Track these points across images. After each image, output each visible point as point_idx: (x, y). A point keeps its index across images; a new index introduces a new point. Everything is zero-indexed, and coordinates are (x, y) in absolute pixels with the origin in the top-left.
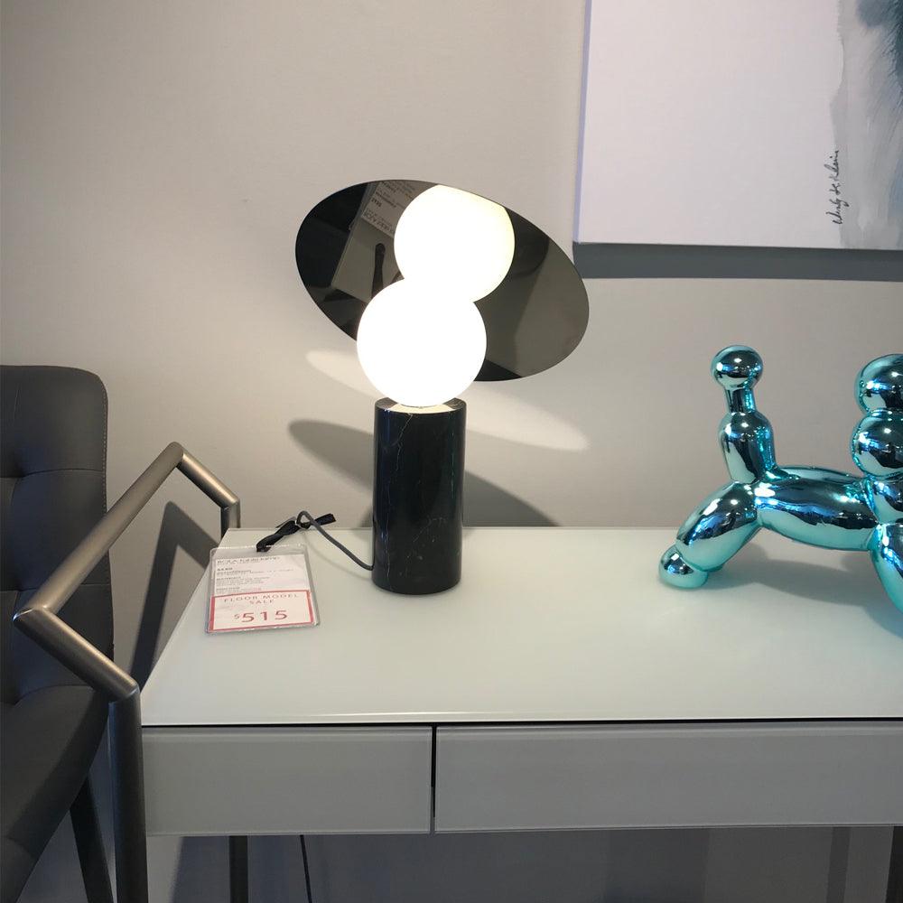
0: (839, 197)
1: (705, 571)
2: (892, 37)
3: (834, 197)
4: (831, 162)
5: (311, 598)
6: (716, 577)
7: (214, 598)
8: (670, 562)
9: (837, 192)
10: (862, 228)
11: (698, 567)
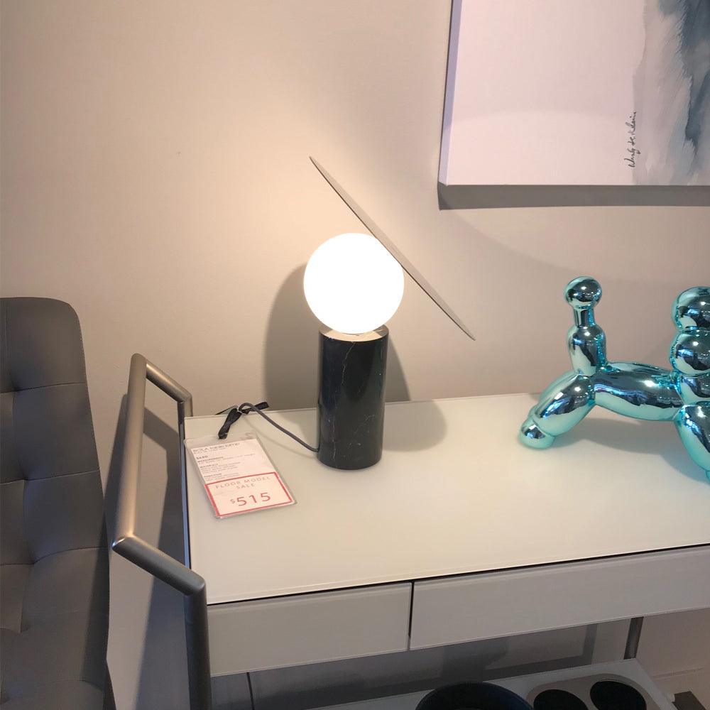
0: (634, 147)
1: (554, 436)
2: (681, 23)
3: (631, 147)
4: (630, 121)
5: (280, 479)
6: (560, 440)
7: (206, 485)
8: (529, 431)
9: (633, 143)
10: (648, 169)
11: (549, 434)
